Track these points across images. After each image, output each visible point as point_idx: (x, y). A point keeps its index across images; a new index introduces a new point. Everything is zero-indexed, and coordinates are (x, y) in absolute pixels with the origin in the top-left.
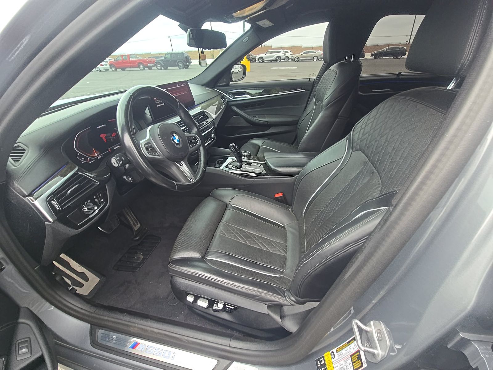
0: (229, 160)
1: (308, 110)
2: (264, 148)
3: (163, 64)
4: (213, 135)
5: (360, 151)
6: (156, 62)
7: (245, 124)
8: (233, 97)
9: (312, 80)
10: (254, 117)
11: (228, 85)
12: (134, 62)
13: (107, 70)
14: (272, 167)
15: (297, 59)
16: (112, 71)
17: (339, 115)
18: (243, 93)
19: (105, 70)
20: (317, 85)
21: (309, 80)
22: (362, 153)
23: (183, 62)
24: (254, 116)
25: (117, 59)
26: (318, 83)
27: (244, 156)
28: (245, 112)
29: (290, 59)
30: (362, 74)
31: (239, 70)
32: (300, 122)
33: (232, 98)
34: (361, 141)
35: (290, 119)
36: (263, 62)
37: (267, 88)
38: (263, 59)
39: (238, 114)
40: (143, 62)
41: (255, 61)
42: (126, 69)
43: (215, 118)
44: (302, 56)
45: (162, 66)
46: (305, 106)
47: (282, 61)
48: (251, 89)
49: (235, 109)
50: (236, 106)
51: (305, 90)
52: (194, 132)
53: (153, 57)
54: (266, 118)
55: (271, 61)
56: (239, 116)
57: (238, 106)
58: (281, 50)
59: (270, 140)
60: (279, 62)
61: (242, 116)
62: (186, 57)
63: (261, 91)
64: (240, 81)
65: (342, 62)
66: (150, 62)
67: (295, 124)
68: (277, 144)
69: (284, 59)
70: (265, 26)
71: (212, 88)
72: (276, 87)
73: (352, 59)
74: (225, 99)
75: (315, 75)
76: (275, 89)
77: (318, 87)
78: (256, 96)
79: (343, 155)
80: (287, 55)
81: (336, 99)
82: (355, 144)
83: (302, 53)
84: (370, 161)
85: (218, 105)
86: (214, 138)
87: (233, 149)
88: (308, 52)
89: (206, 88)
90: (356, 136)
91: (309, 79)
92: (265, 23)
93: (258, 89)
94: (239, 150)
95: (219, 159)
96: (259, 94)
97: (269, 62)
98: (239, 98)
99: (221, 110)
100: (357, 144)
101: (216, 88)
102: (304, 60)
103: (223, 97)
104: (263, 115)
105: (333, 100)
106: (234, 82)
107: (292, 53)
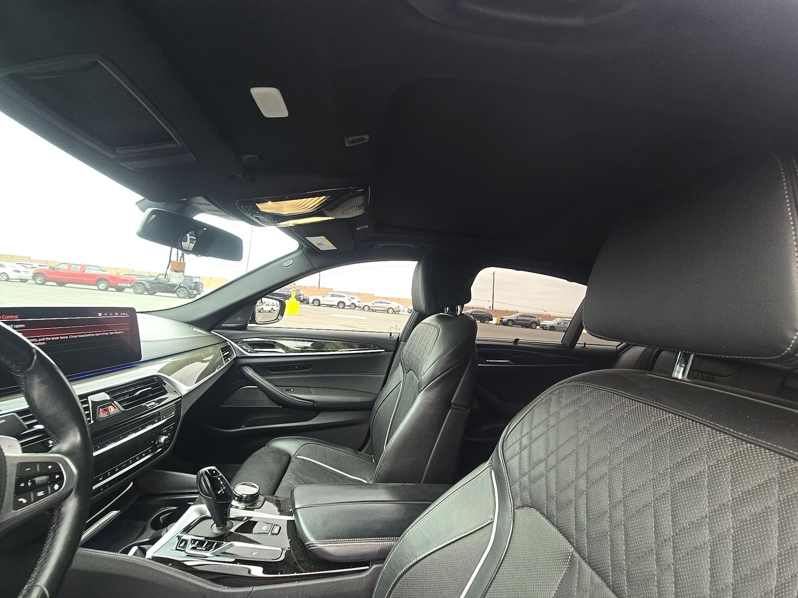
0: (191, 515)
1: (392, 384)
2: (300, 462)
3: (148, 287)
4: (163, 439)
5: (538, 510)
6: (136, 283)
7: (266, 403)
8: (249, 351)
9: (395, 336)
10: (287, 390)
11: (244, 328)
12: (92, 276)
13: (24, 281)
14: (311, 539)
15: (366, 308)
16: (34, 284)
17: (452, 402)
18: (272, 345)
19: (20, 279)
20: (404, 345)
21: (391, 335)
22: (543, 519)
23: (188, 289)
24: (288, 388)
25: (56, 267)
26: (406, 341)
27: (240, 499)
28: (269, 381)
29: (357, 307)
30: (478, 336)
31: (273, 308)
32: (376, 405)
33: (247, 352)
34: (532, 481)
35: (358, 399)
36: (319, 305)
37: (319, 341)
38: (320, 302)
39: (253, 382)
40: (109, 279)
41: (308, 303)
42: (68, 285)
43: (187, 394)
44: (373, 305)
45: (147, 290)
46: (384, 376)
47: (345, 307)
48: (287, 340)
49: (250, 372)
50: (254, 367)
51: (384, 350)
52: (65, 446)
53: (135, 275)
54: (311, 393)
55: (331, 306)
56: (256, 387)
57: (257, 368)
58: (345, 295)
59: (315, 441)
60: (342, 308)
61: (262, 388)
62: (196, 283)
63: (309, 344)
64: (272, 324)
65: (441, 314)
66: (125, 281)
67: (368, 407)
68: (329, 450)
69: (349, 306)
70: (322, 248)
71: (209, 330)
72: (335, 340)
73: (458, 310)
74: (230, 351)
75: (400, 329)
76: (333, 344)
77: (406, 349)
78: (296, 351)
79: (491, 516)
80: (353, 301)
81: (445, 371)
82: (516, 486)
83: (373, 302)
84: (584, 559)
85: (212, 361)
86: (165, 446)
87: (206, 483)
88: (381, 303)
89: (194, 329)
90: (514, 463)
91: (391, 333)
92: (323, 243)
93: (301, 341)
94: (226, 485)
95: (166, 506)
96: (304, 349)
97: (328, 307)
98: (264, 353)
99: (217, 371)
100: (522, 488)
101: (215, 331)
102: (376, 310)
103: (226, 349)
104: (306, 388)
105: (439, 374)
106: (257, 324)
107: (360, 301)
